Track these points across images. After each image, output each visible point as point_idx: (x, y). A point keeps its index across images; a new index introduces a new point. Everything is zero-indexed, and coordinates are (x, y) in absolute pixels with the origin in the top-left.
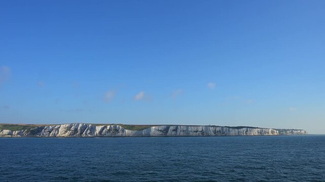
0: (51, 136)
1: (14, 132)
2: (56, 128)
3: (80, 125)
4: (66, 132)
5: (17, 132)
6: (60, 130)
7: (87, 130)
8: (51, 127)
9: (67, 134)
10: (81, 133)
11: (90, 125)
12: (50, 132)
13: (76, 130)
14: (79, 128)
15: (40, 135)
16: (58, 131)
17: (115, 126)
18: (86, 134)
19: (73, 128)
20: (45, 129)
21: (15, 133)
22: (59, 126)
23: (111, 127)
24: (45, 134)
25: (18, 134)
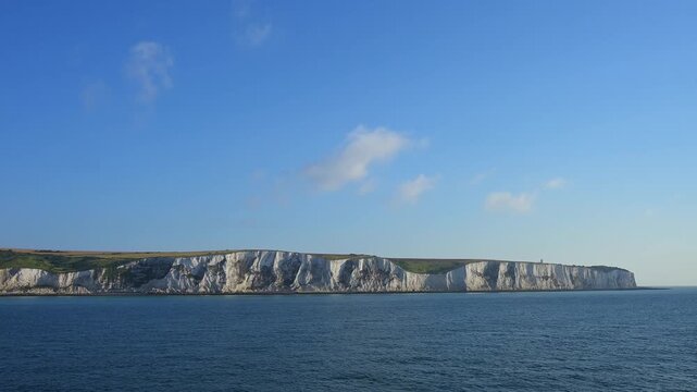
0: (202, 290)
1: (61, 277)
2: (213, 263)
3: (278, 258)
4: (241, 276)
5: (70, 276)
6: (227, 270)
7: (304, 271)
8: (195, 262)
9: (244, 284)
10: (288, 282)
11: (310, 257)
12: (198, 278)
13: (267, 271)
14: (276, 266)
15: (165, 289)
16: (223, 274)
17: (377, 260)
18: (303, 284)
19: (256, 266)
20: (178, 268)
21: (66, 280)
22: (220, 258)
23: (366, 263)
24: (180, 283)
25: (76, 284)
